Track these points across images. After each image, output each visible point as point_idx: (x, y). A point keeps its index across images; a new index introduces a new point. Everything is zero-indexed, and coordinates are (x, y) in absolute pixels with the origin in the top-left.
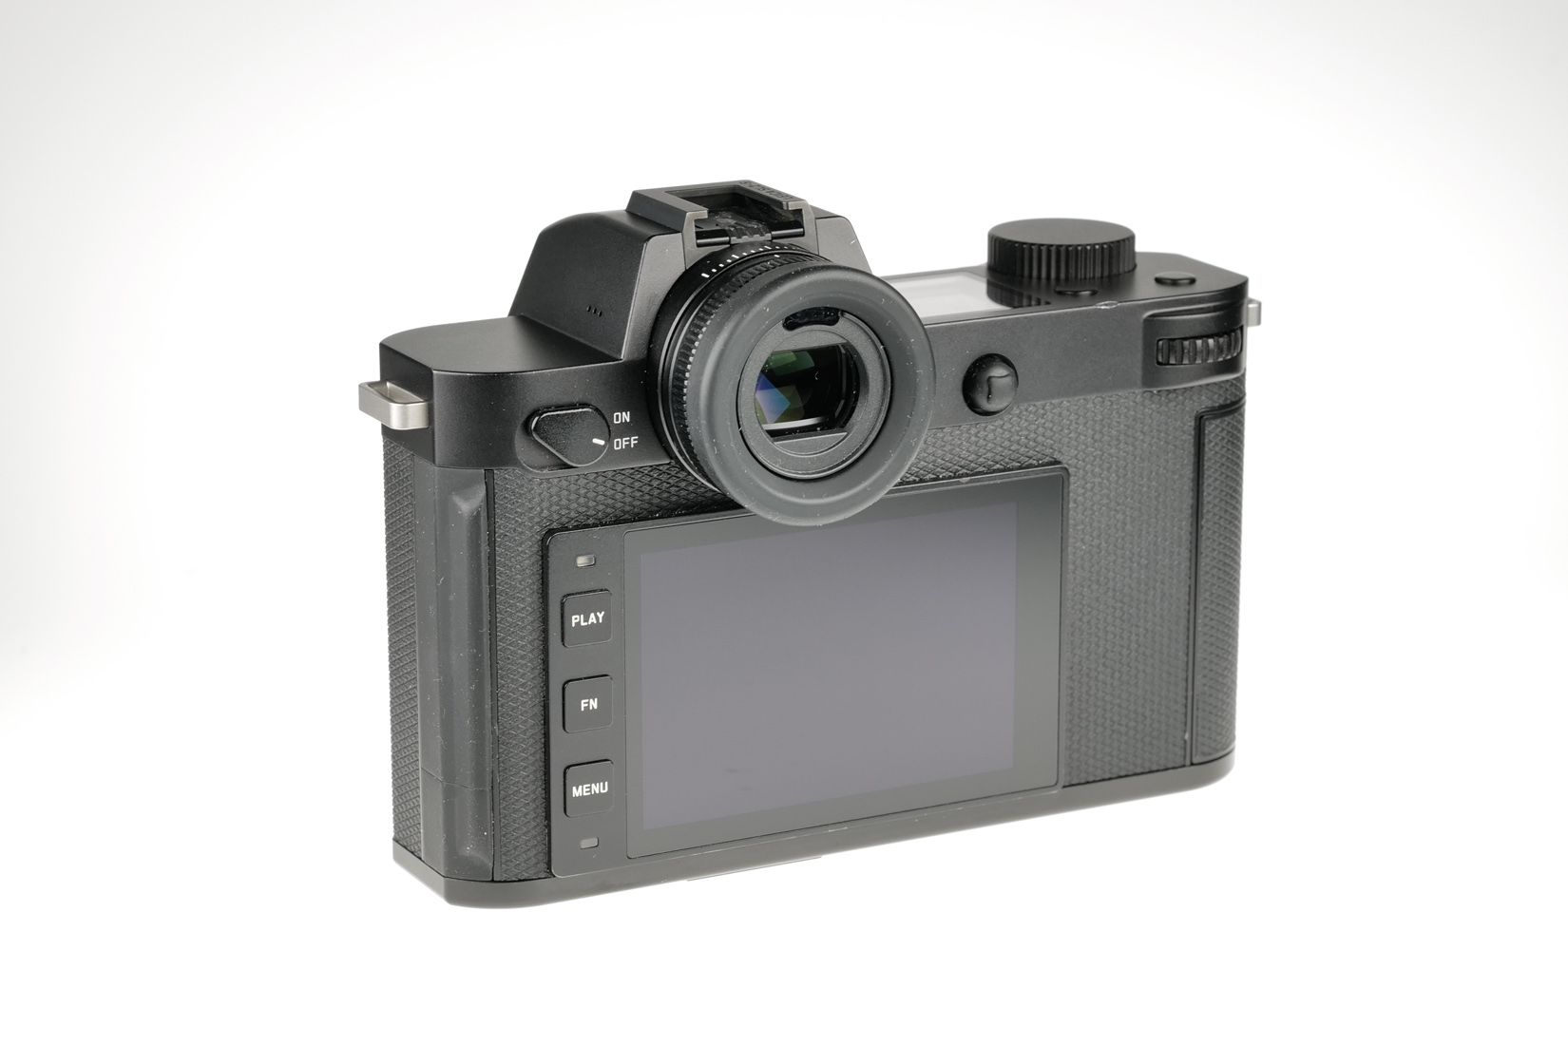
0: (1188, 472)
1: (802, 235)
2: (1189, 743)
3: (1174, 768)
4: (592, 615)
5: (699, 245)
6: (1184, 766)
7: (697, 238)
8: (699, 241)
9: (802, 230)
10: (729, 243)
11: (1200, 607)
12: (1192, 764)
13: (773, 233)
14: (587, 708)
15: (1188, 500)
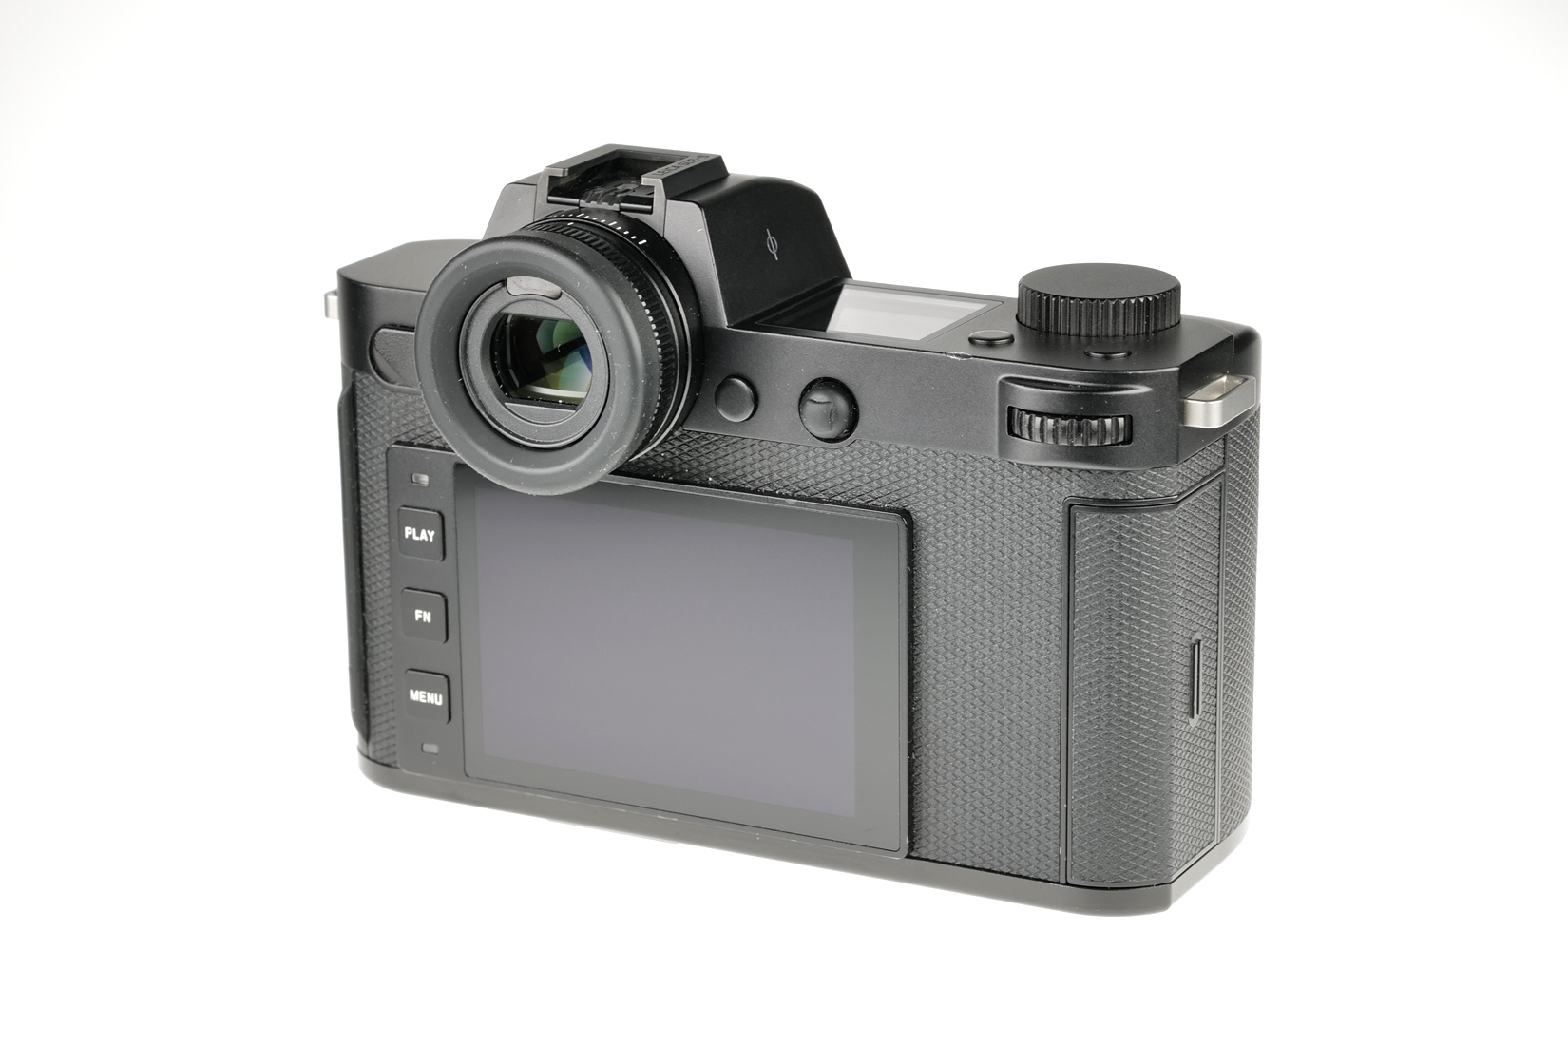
0: (1058, 562)
1: (650, 212)
2: (1063, 859)
3: (1045, 881)
4: (423, 531)
5: (549, 202)
6: (1058, 883)
7: (550, 194)
8: (551, 198)
9: (650, 207)
10: (578, 205)
11: (1073, 716)
12: (1067, 884)
13: (622, 205)
14: (421, 619)
15: (1058, 594)
